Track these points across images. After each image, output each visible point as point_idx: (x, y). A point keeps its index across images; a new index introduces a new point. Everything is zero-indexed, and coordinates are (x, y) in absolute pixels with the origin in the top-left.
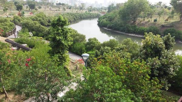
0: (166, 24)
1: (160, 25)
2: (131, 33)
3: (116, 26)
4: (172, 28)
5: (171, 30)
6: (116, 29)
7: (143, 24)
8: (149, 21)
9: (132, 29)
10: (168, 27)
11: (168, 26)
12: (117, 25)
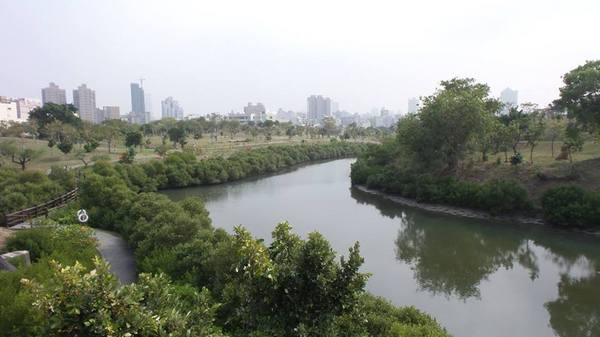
0: (556, 168)
1: (532, 175)
2: (435, 203)
3: (391, 180)
4: (574, 183)
5: (566, 191)
6: (390, 191)
7: (476, 172)
8: (499, 162)
9: (436, 191)
10: (561, 179)
11: (562, 176)
12: (394, 178)
